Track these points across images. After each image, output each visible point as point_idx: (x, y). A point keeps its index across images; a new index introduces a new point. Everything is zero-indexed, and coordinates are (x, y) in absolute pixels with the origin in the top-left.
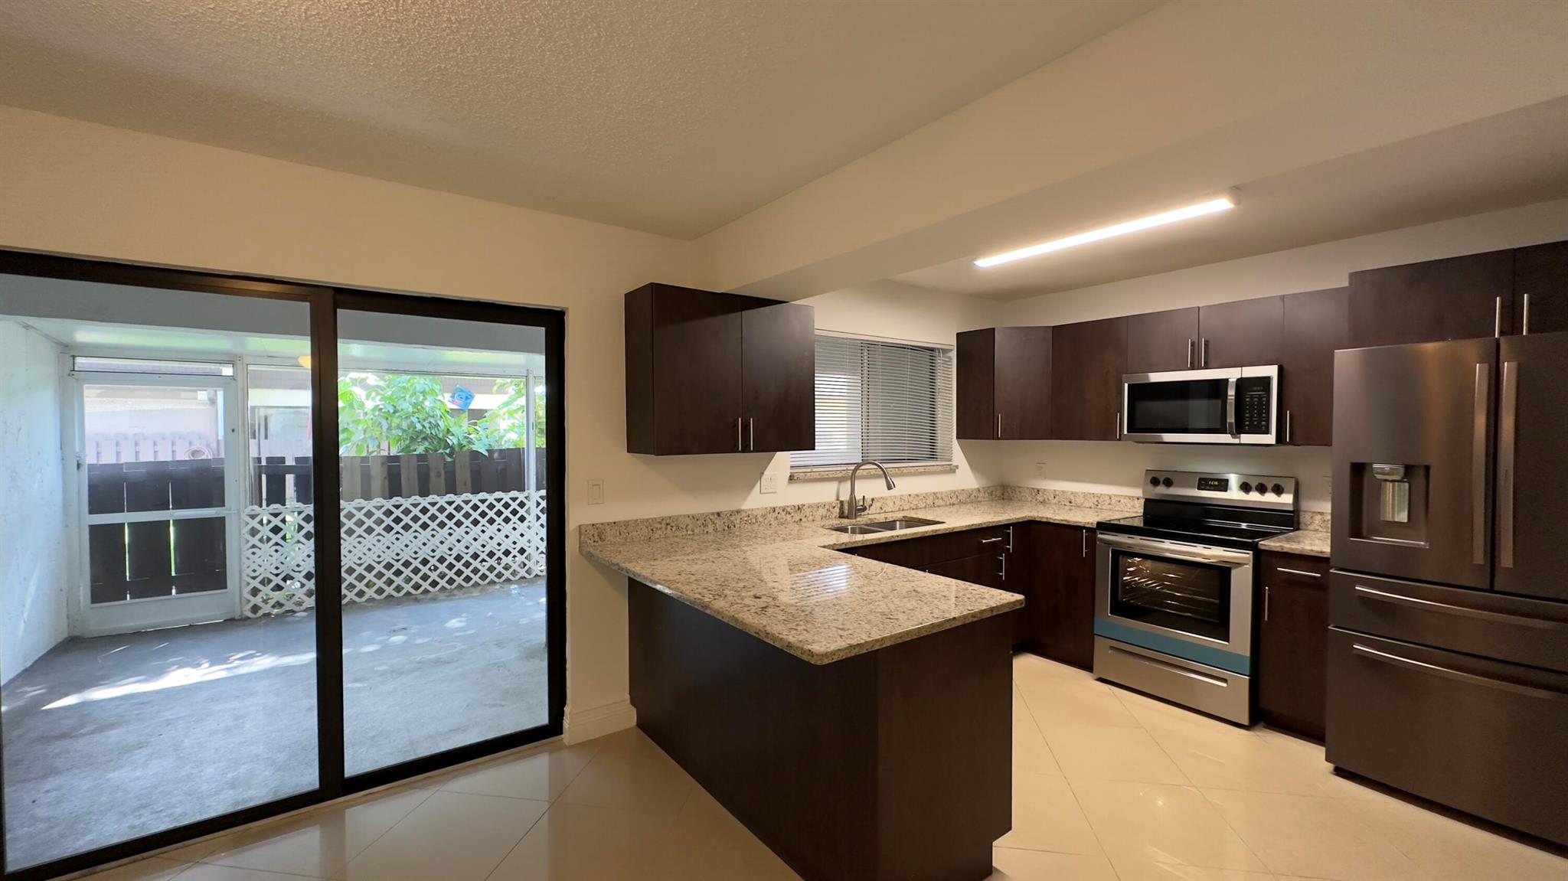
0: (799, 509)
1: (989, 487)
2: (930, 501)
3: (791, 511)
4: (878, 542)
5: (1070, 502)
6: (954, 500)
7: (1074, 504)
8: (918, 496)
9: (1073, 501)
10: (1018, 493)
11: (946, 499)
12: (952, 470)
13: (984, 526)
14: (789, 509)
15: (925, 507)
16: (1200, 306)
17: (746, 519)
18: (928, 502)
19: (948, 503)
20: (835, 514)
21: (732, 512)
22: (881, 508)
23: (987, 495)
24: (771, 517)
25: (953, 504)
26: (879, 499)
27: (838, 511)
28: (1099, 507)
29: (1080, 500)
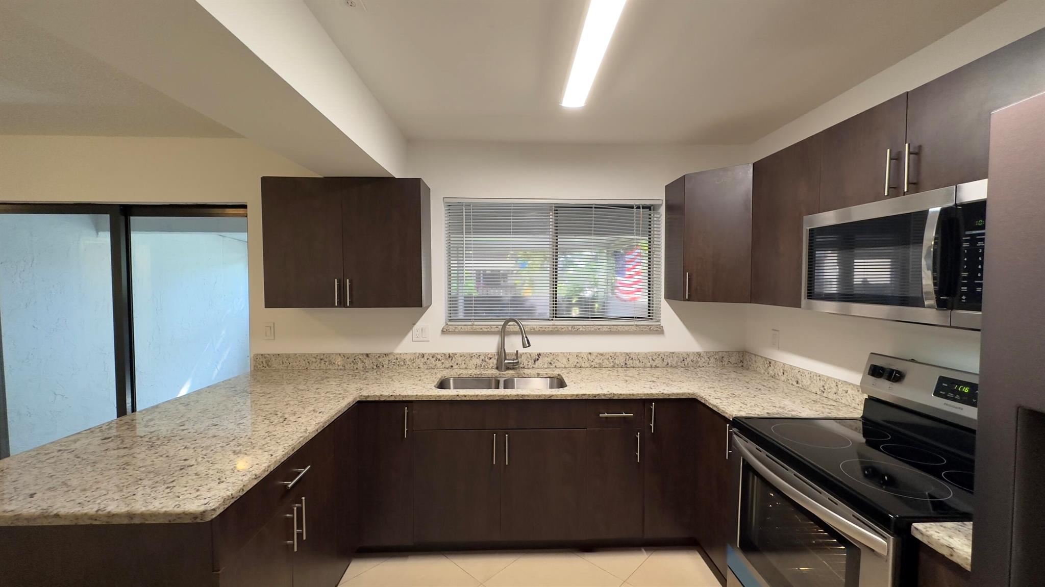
0: (449, 357)
1: (717, 353)
2: (620, 361)
3: (441, 358)
4: (438, 399)
5: (797, 382)
6: (658, 362)
7: (800, 386)
8: (602, 355)
9: (800, 382)
10: (754, 363)
11: (646, 361)
12: (659, 331)
13: (603, 398)
14: (439, 357)
15: (613, 367)
16: (908, 91)
17: (394, 361)
18: (617, 362)
19: (649, 365)
20: (491, 365)
21: (381, 354)
22: (551, 363)
23: (712, 360)
24: (420, 362)
25: (656, 367)
26: (547, 355)
27: (495, 362)
28: (825, 395)
29: (806, 382)
